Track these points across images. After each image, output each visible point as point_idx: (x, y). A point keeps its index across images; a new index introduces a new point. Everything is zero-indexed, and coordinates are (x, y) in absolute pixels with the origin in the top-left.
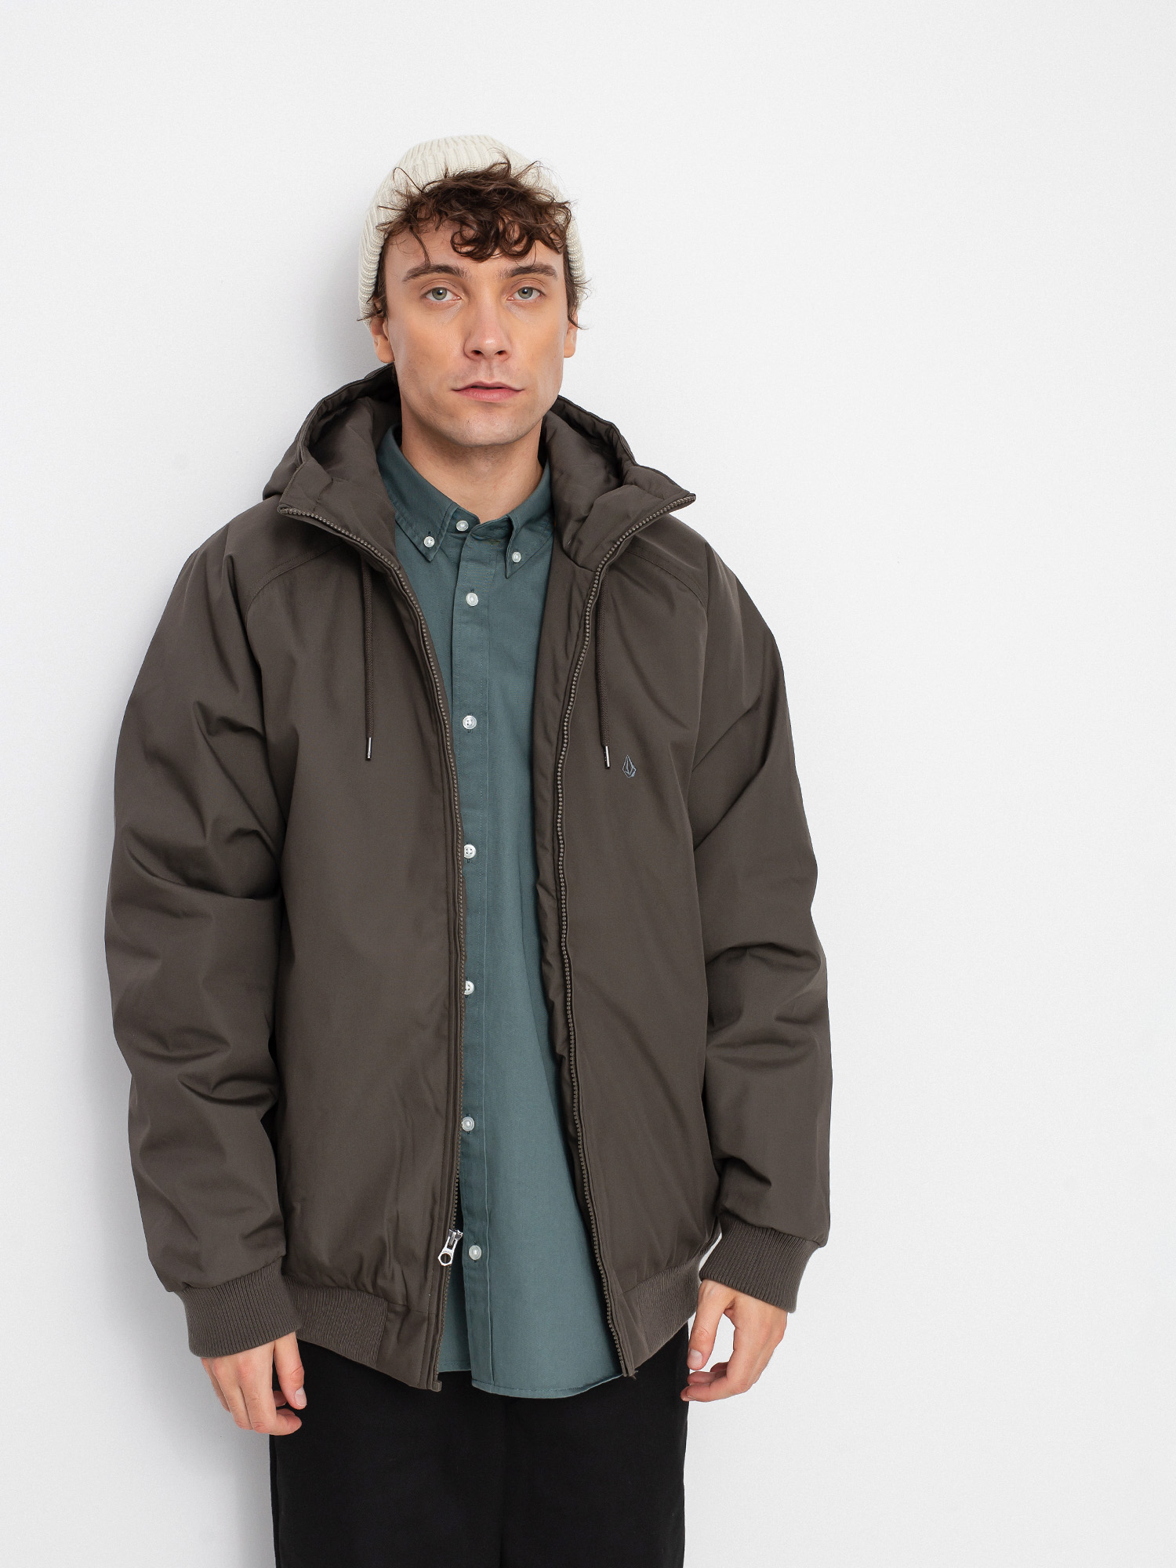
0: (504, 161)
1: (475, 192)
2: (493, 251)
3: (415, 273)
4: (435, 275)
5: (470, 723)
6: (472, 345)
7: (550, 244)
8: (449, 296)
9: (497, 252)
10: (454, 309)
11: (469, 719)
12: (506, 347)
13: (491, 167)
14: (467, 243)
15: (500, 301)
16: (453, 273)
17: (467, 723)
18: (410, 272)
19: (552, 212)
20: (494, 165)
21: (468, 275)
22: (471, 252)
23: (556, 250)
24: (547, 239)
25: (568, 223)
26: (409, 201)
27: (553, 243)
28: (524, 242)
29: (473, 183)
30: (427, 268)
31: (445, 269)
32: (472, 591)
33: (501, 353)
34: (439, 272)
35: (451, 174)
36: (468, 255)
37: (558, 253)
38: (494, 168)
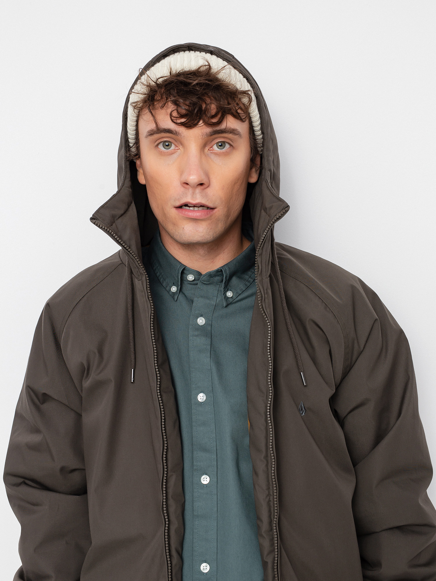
0: (207, 64)
1: (186, 84)
2: (199, 122)
3: (151, 133)
4: (163, 135)
5: (202, 398)
6: (184, 178)
7: (237, 116)
8: (173, 147)
9: (201, 122)
10: (175, 156)
11: (202, 396)
12: (205, 180)
13: (199, 68)
14: (182, 116)
15: (204, 151)
16: (173, 134)
17: (200, 398)
18: (148, 132)
19: (240, 96)
20: (201, 67)
21: (183, 135)
22: (184, 122)
23: (242, 120)
24: (235, 113)
25: (250, 103)
26: (149, 88)
27: (239, 116)
28: (219, 116)
29: (186, 78)
30: (159, 130)
31: (169, 131)
32: (202, 316)
33: (201, 184)
34: (164, 132)
35: (174, 72)
36: (182, 124)
37: (243, 122)
38: (201, 68)
